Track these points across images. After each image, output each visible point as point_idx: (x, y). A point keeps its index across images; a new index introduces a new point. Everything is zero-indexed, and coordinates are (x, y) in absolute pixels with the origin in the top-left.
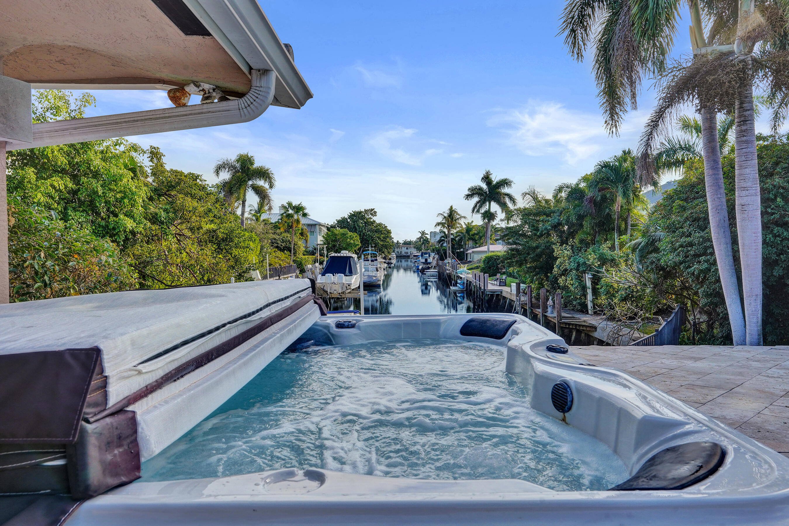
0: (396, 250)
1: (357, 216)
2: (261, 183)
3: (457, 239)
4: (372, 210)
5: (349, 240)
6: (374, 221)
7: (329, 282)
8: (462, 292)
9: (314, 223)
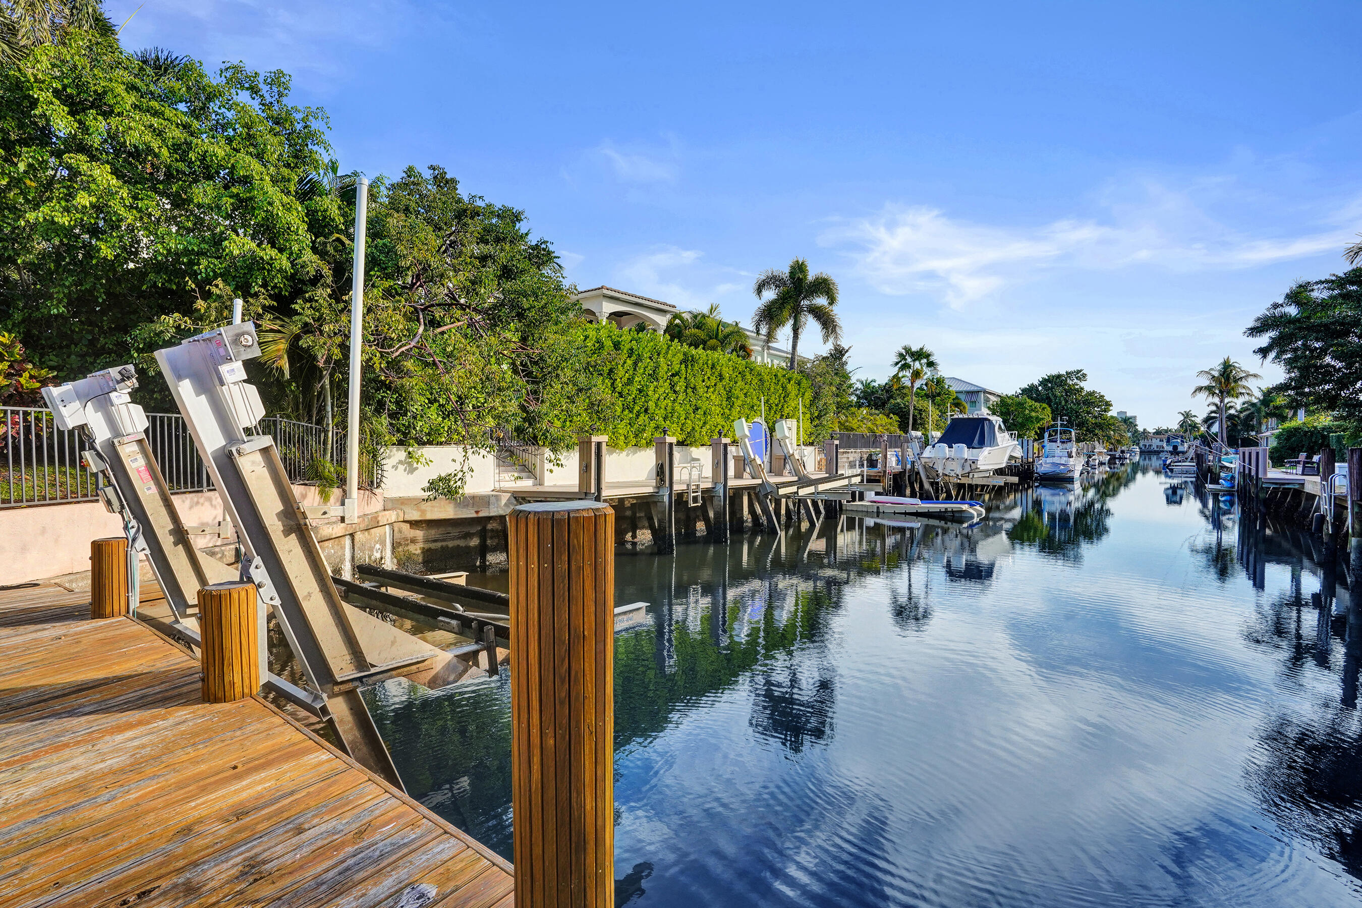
0: (1142, 443)
1: (1054, 382)
2: (821, 301)
3: (1242, 415)
4: (1079, 371)
5: (1027, 412)
6: (1082, 389)
7: (941, 455)
8: (1229, 493)
9: (976, 389)
